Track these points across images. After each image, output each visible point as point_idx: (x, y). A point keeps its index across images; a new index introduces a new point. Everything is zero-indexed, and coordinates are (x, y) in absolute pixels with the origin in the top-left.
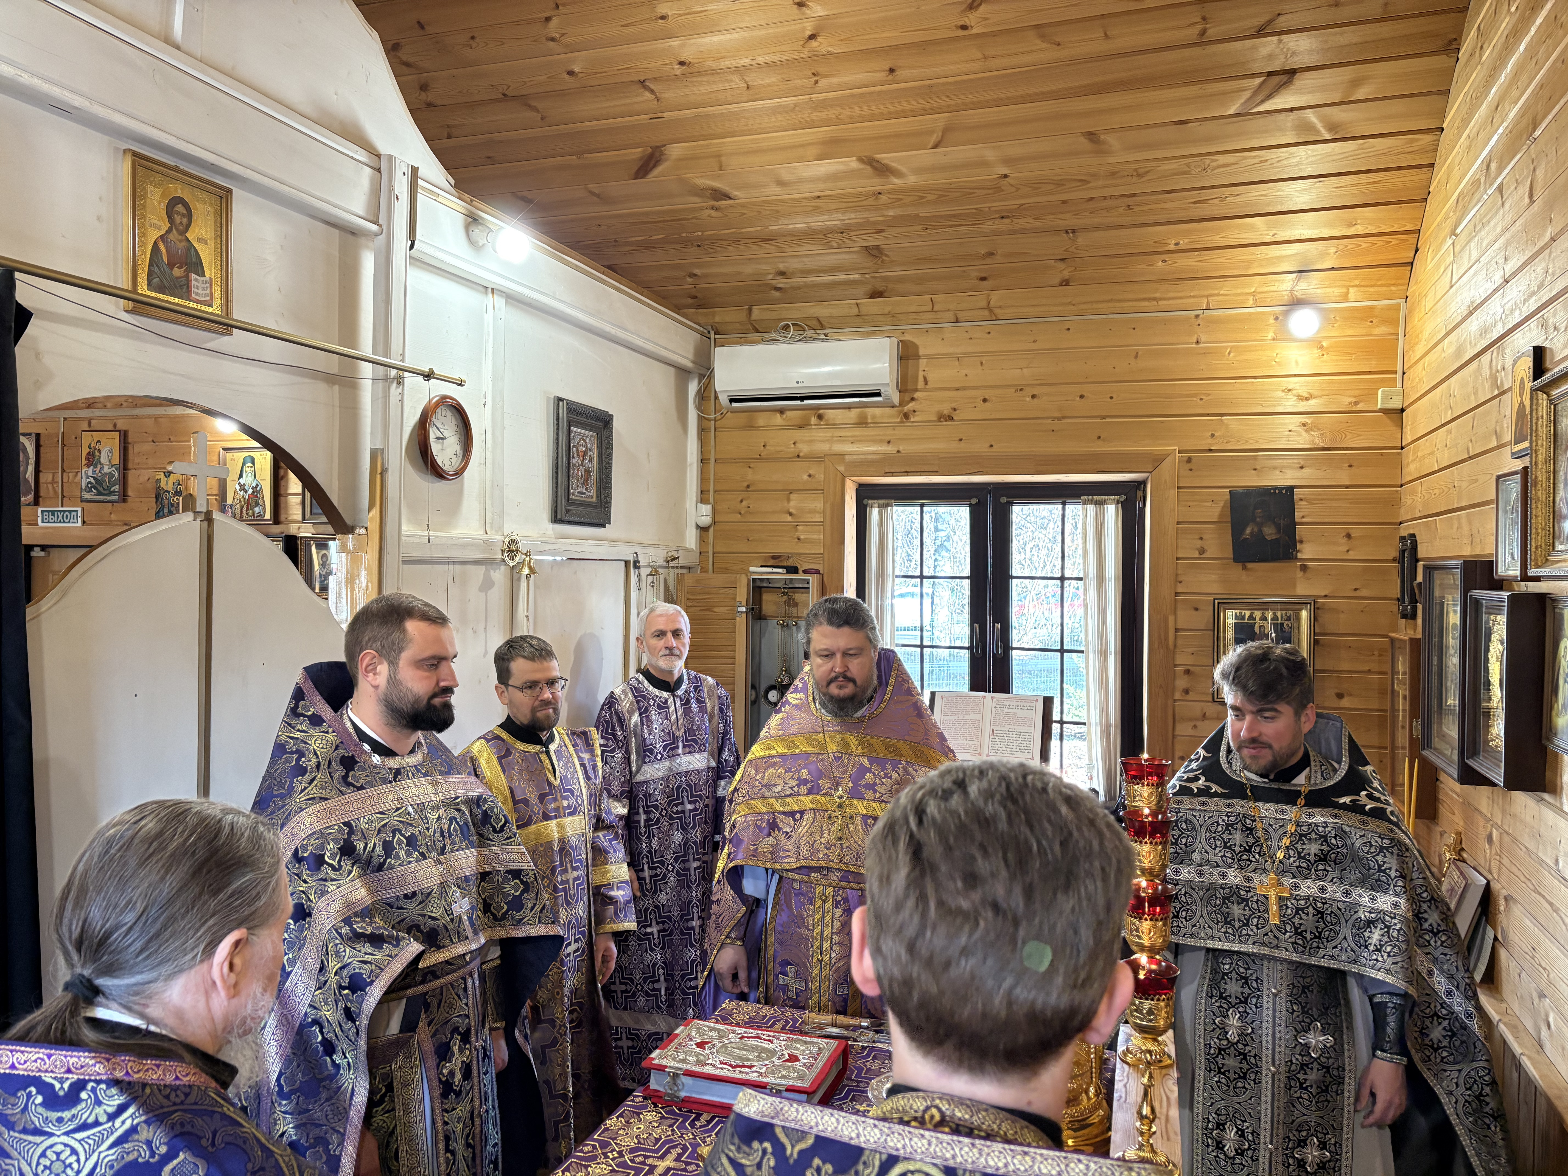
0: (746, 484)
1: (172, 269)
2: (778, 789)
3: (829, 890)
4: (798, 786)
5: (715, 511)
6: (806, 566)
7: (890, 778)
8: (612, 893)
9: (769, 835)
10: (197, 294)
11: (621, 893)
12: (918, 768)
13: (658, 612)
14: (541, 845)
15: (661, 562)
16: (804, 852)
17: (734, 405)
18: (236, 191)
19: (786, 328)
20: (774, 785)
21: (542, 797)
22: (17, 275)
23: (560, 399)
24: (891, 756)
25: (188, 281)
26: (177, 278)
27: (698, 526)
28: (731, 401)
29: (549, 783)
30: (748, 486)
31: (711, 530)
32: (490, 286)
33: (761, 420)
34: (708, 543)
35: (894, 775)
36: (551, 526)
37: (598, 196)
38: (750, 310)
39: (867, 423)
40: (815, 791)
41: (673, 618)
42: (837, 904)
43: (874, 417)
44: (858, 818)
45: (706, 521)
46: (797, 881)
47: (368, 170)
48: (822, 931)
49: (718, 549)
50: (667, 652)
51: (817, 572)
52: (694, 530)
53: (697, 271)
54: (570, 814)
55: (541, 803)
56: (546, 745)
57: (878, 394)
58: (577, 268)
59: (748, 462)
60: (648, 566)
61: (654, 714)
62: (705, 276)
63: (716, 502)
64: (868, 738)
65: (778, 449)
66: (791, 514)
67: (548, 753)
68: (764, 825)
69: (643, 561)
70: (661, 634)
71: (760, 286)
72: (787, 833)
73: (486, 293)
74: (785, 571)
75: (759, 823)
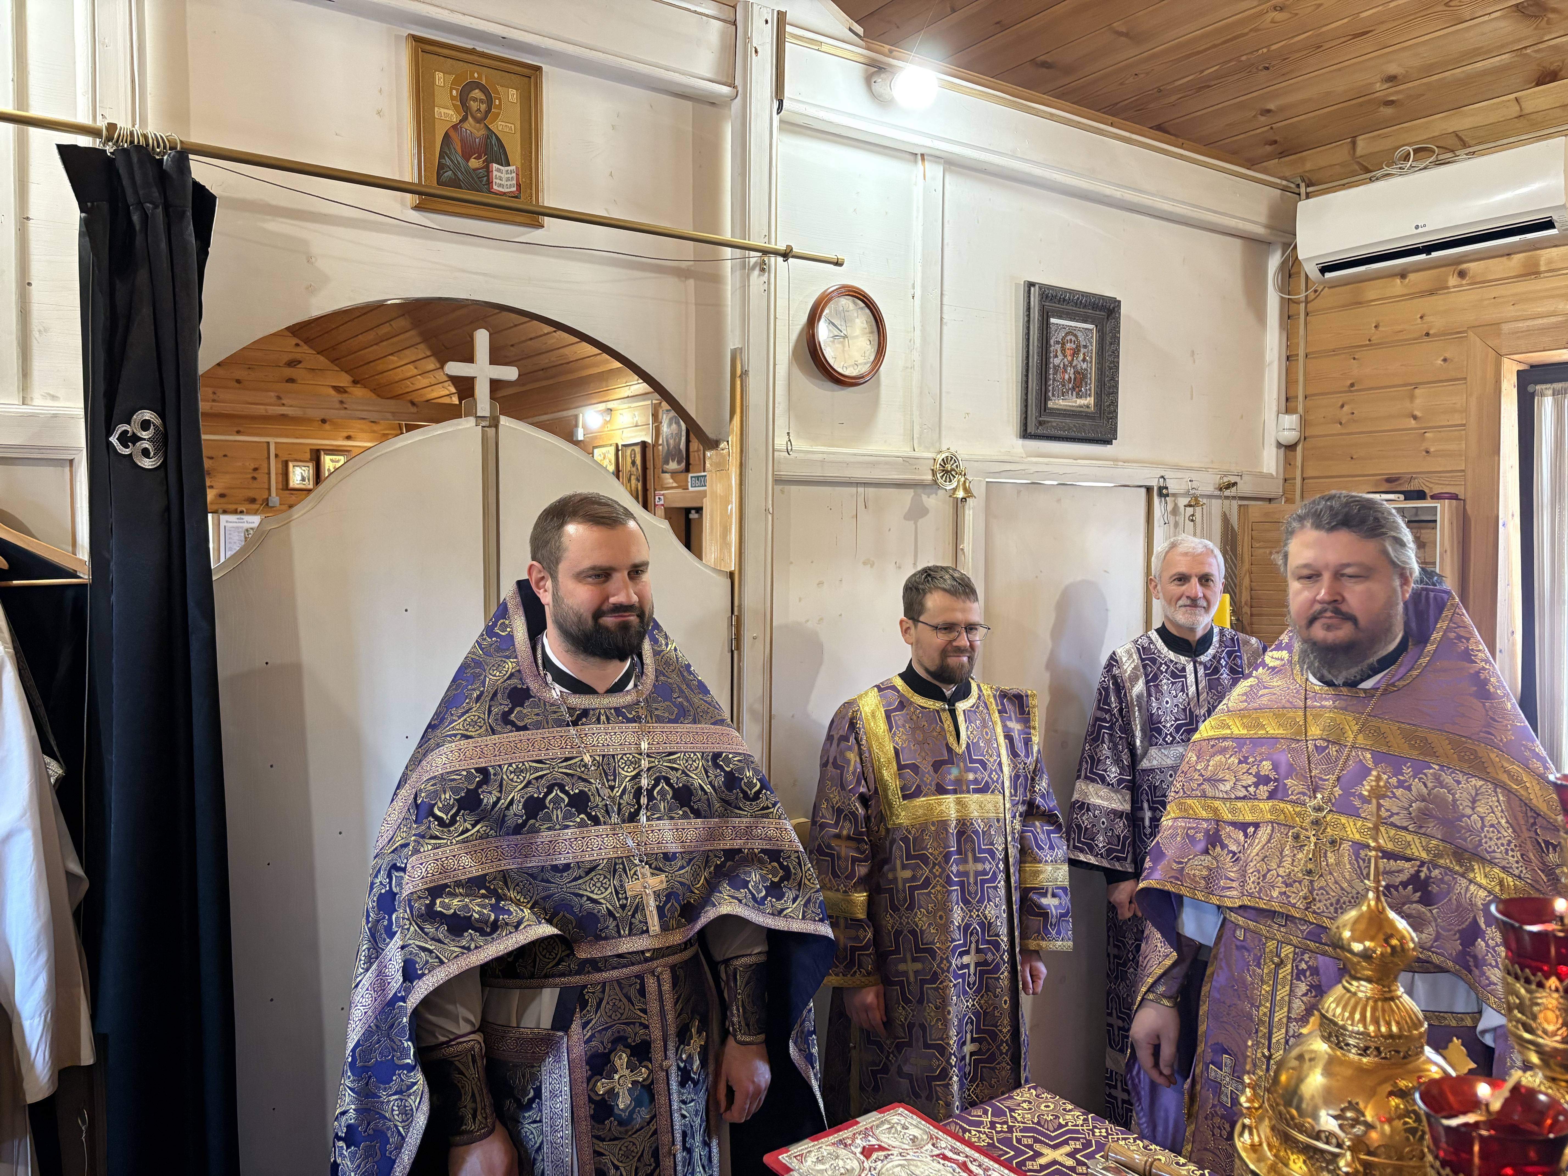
0: (1349, 382)
1: (468, 161)
2: (1228, 786)
3: (1287, 951)
4: (1256, 785)
5: (1304, 423)
6: (1437, 490)
7: (1409, 788)
8: (1044, 901)
9: (1206, 852)
10: (500, 185)
11: (1055, 902)
12: (1460, 777)
13: (1181, 549)
14: (933, 824)
15: (1210, 489)
16: (1251, 886)
17: (1328, 275)
18: (545, 68)
19: (1406, 158)
20: (1222, 780)
21: (937, 766)
22: (191, 156)
23: (1031, 285)
24: (1414, 754)
25: (488, 172)
26: (475, 170)
27: (1279, 445)
28: (1324, 270)
29: (950, 750)
30: (1352, 385)
31: (1299, 448)
32: (919, 151)
33: (1372, 291)
34: (1295, 466)
35: (1417, 785)
36: (1021, 442)
37: (1126, 35)
38: (1354, 144)
39: (1538, 273)
40: (1280, 795)
41: (1198, 558)
42: (1299, 974)
43: (1550, 262)
44: (1346, 845)
45: (1290, 436)
46: (1241, 927)
47: (718, 24)
48: (1272, 1012)
49: (1309, 473)
50: (1189, 602)
51: (1454, 497)
52: (1274, 450)
53: (1271, 106)
54: (976, 791)
55: (936, 771)
56: (951, 702)
57: (1548, 224)
58: (1052, 117)
59: (1352, 351)
60: (1187, 494)
61: (1165, 682)
62: (1282, 109)
63: (1306, 411)
64: (1375, 722)
65: (1400, 328)
66: (1415, 418)
67: (953, 713)
68: (1200, 836)
69: (1173, 486)
70: (1183, 579)
71: (1361, 105)
72: (1234, 854)
73: (916, 162)
74: (1402, 497)
75: (1190, 832)
